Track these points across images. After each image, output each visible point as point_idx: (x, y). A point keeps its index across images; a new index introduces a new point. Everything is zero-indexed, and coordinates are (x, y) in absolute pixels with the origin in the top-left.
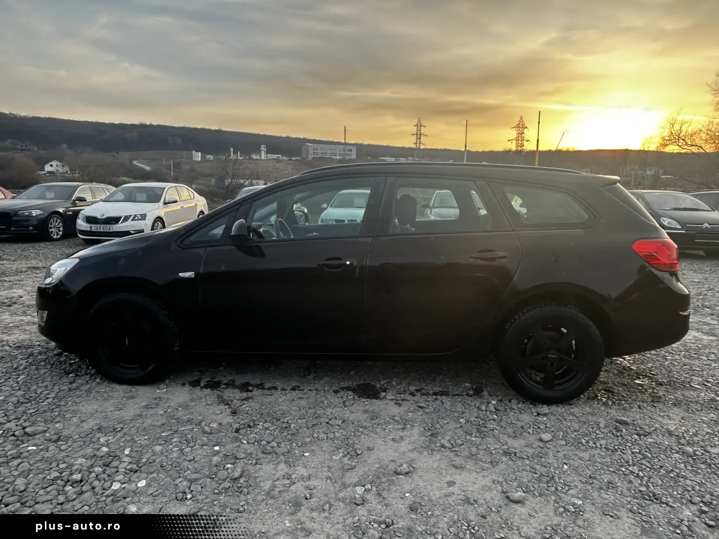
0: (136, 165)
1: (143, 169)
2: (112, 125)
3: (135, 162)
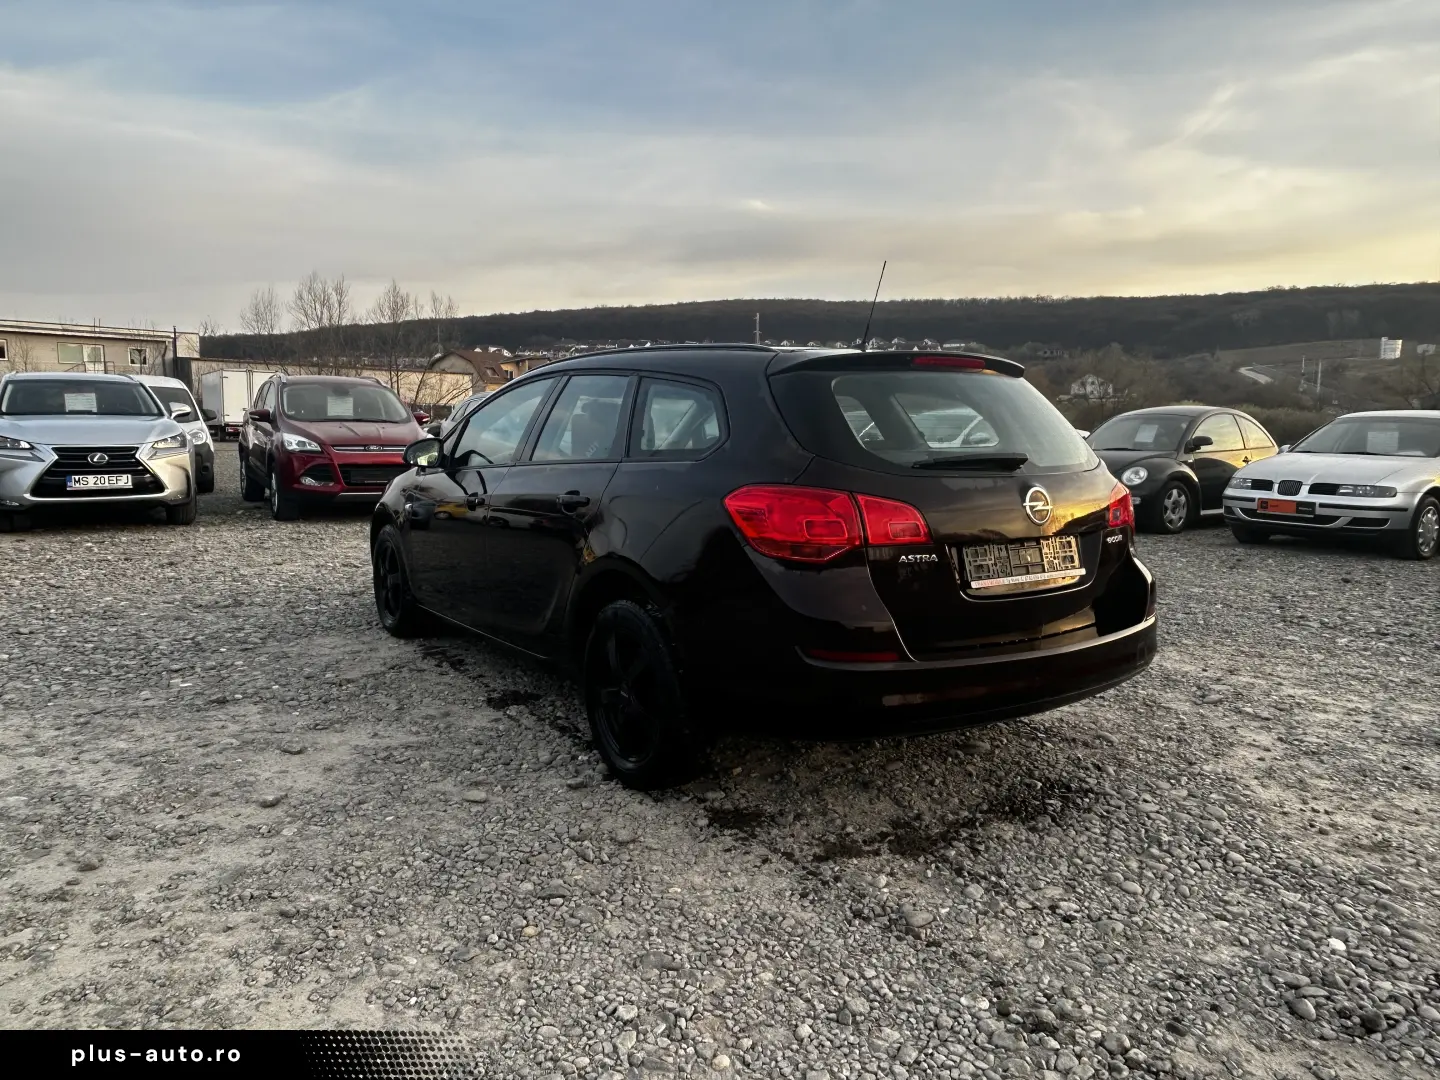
0: (1245, 376)
1: (1256, 383)
2: (1212, 299)
3: (1243, 371)
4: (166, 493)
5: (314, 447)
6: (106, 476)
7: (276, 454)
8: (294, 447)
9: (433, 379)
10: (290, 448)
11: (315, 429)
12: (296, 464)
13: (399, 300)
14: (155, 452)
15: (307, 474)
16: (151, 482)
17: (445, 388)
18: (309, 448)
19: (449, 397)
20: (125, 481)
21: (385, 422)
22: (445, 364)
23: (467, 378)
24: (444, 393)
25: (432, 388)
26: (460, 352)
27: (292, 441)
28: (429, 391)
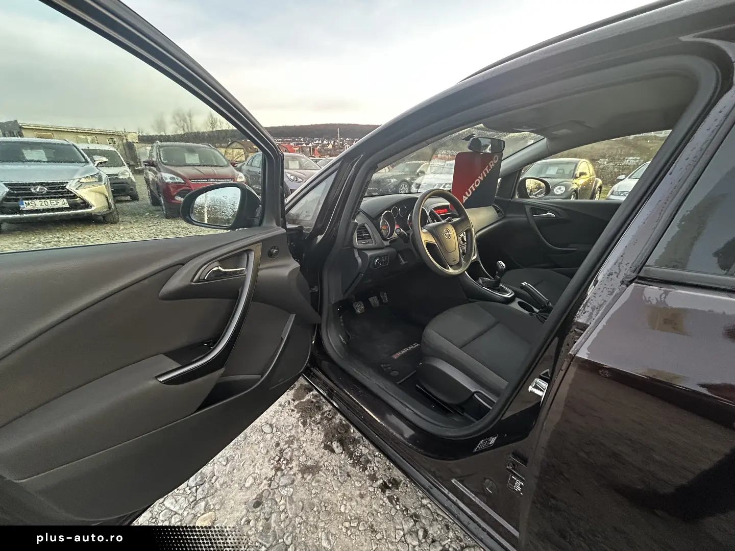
4: (93, 208)
5: (180, 180)
6: (48, 201)
7: (160, 184)
8: (169, 180)
9: (230, 151)
10: (166, 181)
11: (179, 170)
12: (172, 189)
13: (213, 120)
14: (80, 185)
15: (178, 194)
16: (82, 203)
17: (234, 154)
18: (177, 181)
19: (237, 157)
20: (63, 203)
21: (217, 166)
22: (234, 145)
23: (242, 150)
24: (234, 156)
25: (230, 154)
26: (239, 141)
27: (167, 177)
28: (228, 155)
